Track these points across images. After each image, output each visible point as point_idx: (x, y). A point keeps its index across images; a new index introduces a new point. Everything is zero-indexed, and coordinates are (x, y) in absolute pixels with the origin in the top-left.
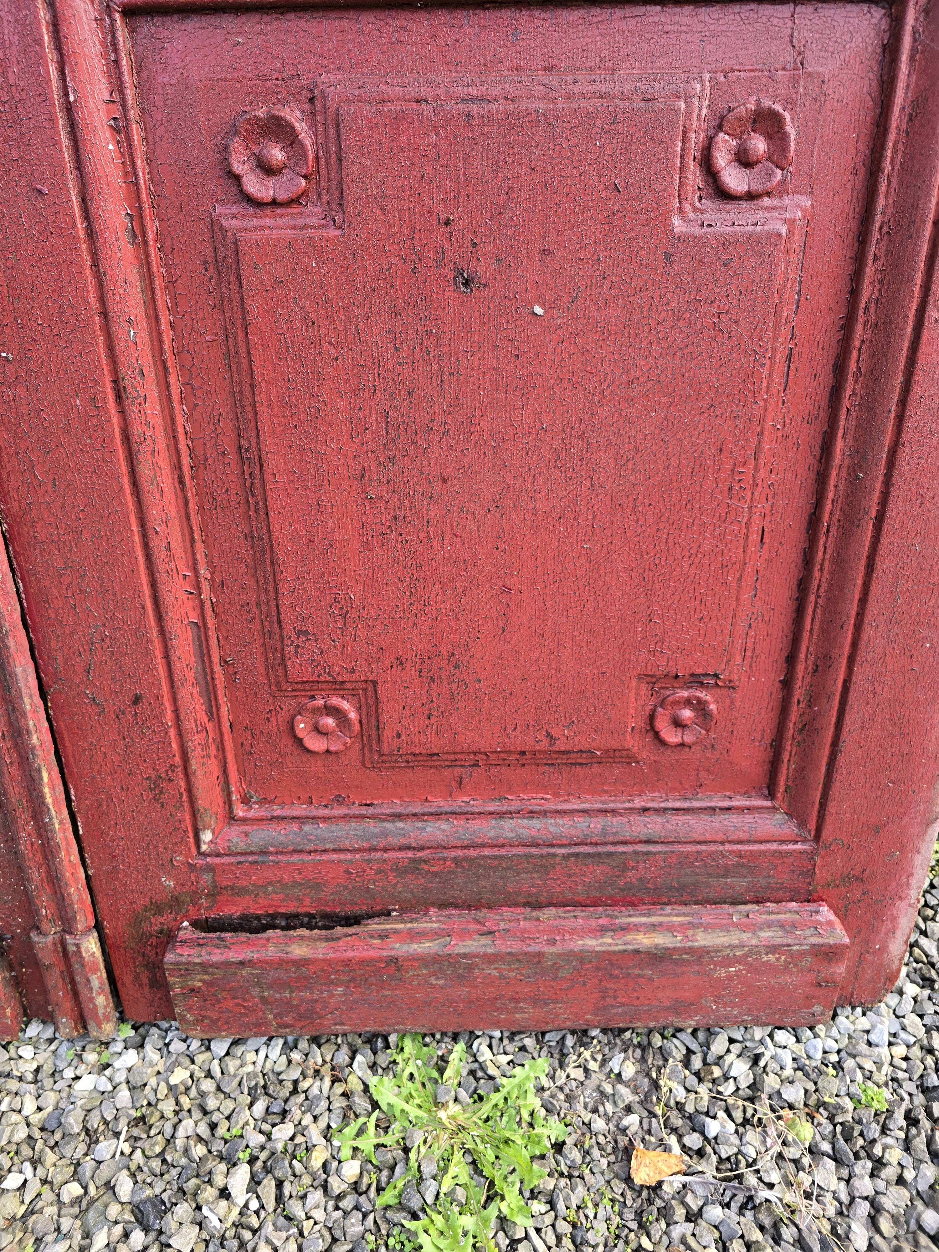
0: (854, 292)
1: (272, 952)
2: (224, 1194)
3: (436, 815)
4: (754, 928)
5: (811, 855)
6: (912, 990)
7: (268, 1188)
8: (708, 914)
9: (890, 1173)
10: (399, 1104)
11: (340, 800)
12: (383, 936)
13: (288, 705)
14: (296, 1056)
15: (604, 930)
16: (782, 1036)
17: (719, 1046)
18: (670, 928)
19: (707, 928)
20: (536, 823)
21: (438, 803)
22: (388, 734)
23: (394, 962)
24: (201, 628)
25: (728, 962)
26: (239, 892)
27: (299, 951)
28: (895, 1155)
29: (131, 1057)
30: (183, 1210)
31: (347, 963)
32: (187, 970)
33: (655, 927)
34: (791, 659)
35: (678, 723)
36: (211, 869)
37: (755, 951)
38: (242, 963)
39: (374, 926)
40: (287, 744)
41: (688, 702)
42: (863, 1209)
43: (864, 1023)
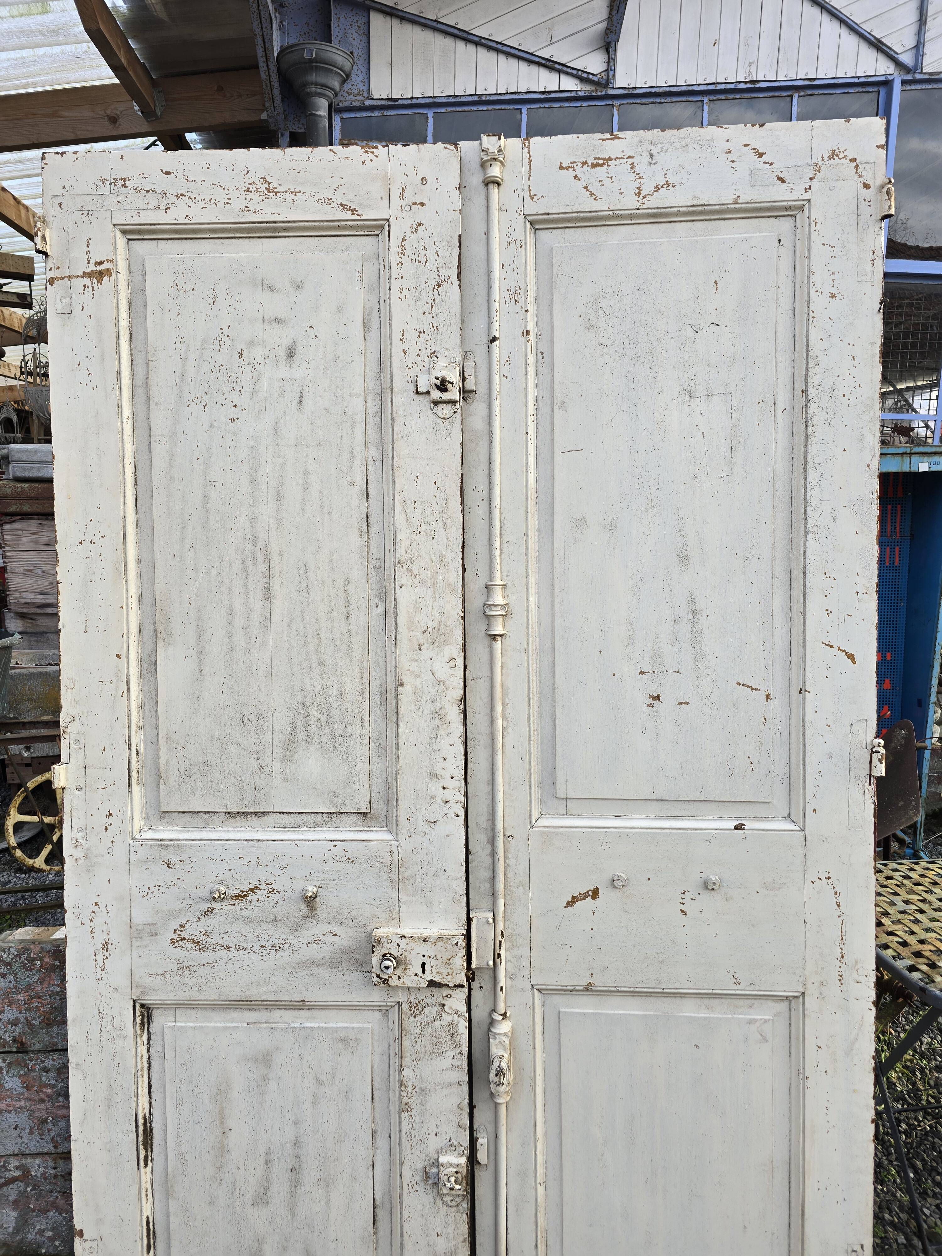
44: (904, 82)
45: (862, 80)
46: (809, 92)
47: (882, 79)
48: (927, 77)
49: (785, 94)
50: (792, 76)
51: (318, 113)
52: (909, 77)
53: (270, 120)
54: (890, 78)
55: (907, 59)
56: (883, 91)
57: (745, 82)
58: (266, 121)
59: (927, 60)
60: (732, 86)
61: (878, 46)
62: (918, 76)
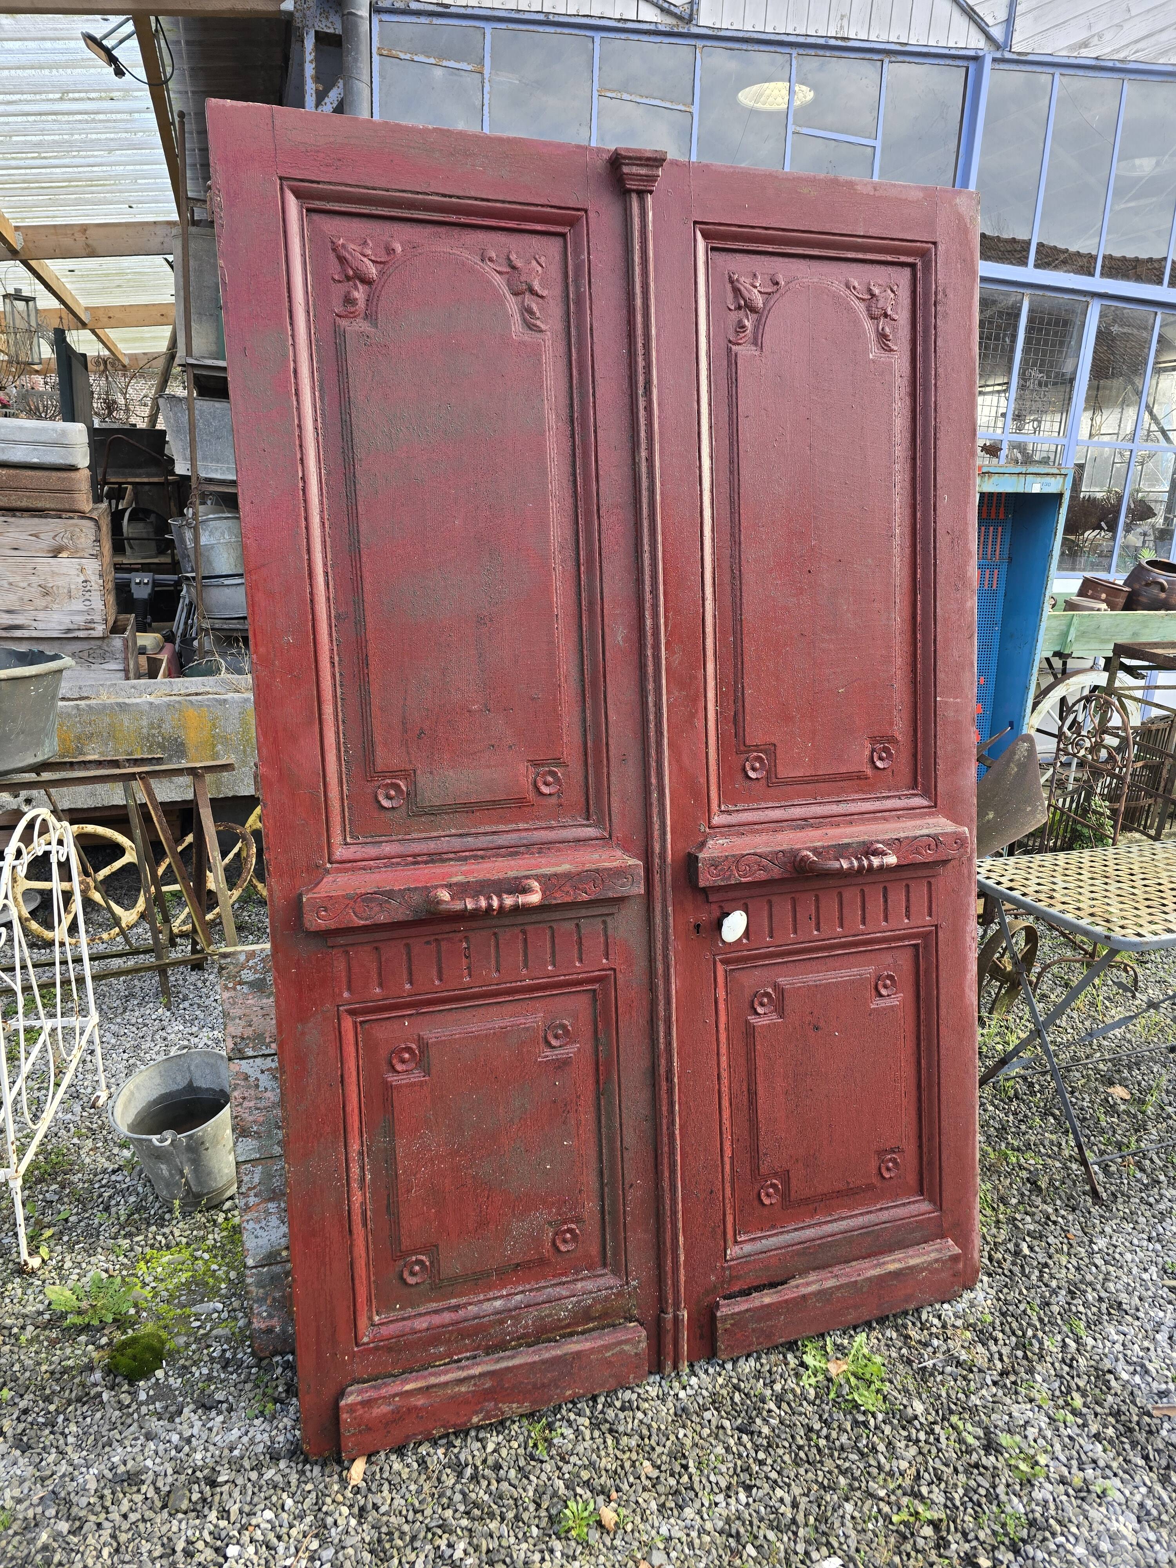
0: (919, 1017)
1: (757, 1303)
2: (770, 1411)
3: (809, 1227)
4: (929, 1253)
5: (940, 1217)
6: (985, 1279)
7: (784, 1406)
8: (911, 1251)
9: (1001, 1342)
10: (817, 1364)
11: (773, 1227)
12: (797, 1287)
13: (757, 1187)
14: (764, 1361)
15: (875, 1266)
16: (946, 1306)
17: (924, 1316)
18: (899, 1260)
19: (912, 1257)
20: (844, 1223)
21: (808, 1222)
22: (793, 1193)
23: (804, 1296)
24: (732, 1158)
25: (923, 1270)
26: (738, 1278)
27: (767, 1300)
28: (1000, 1336)
29: (694, 1380)
30: (758, 1421)
31: (786, 1301)
32: (725, 1318)
33: (894, 1261)
34: (920, 1137)
35: (888, 1169)
36: (730, 1267)
37: (930, 1263)
38: (747, 1310)
39: (793, 1283)
40: (756, 1203)
41: (890, 1160)
42: (996, 1356)
43: (972, 1295)
44: (994, 60)
45: (953, 52)
46: (900, 58)
47: (972, 53)
48: (1015, 57)
49: (876, 57)
50: (883, 38)
51: (359, 13)
52: (998, 55)
53: (297, 15)
54: (981, 53)
55: (997, 33)
56: (972, 66)
57: (836, 38)
58: (290, 14)
59: (1017, 37)
60: (822, 41)
61: (971, 14)
62: (1008, 55)
